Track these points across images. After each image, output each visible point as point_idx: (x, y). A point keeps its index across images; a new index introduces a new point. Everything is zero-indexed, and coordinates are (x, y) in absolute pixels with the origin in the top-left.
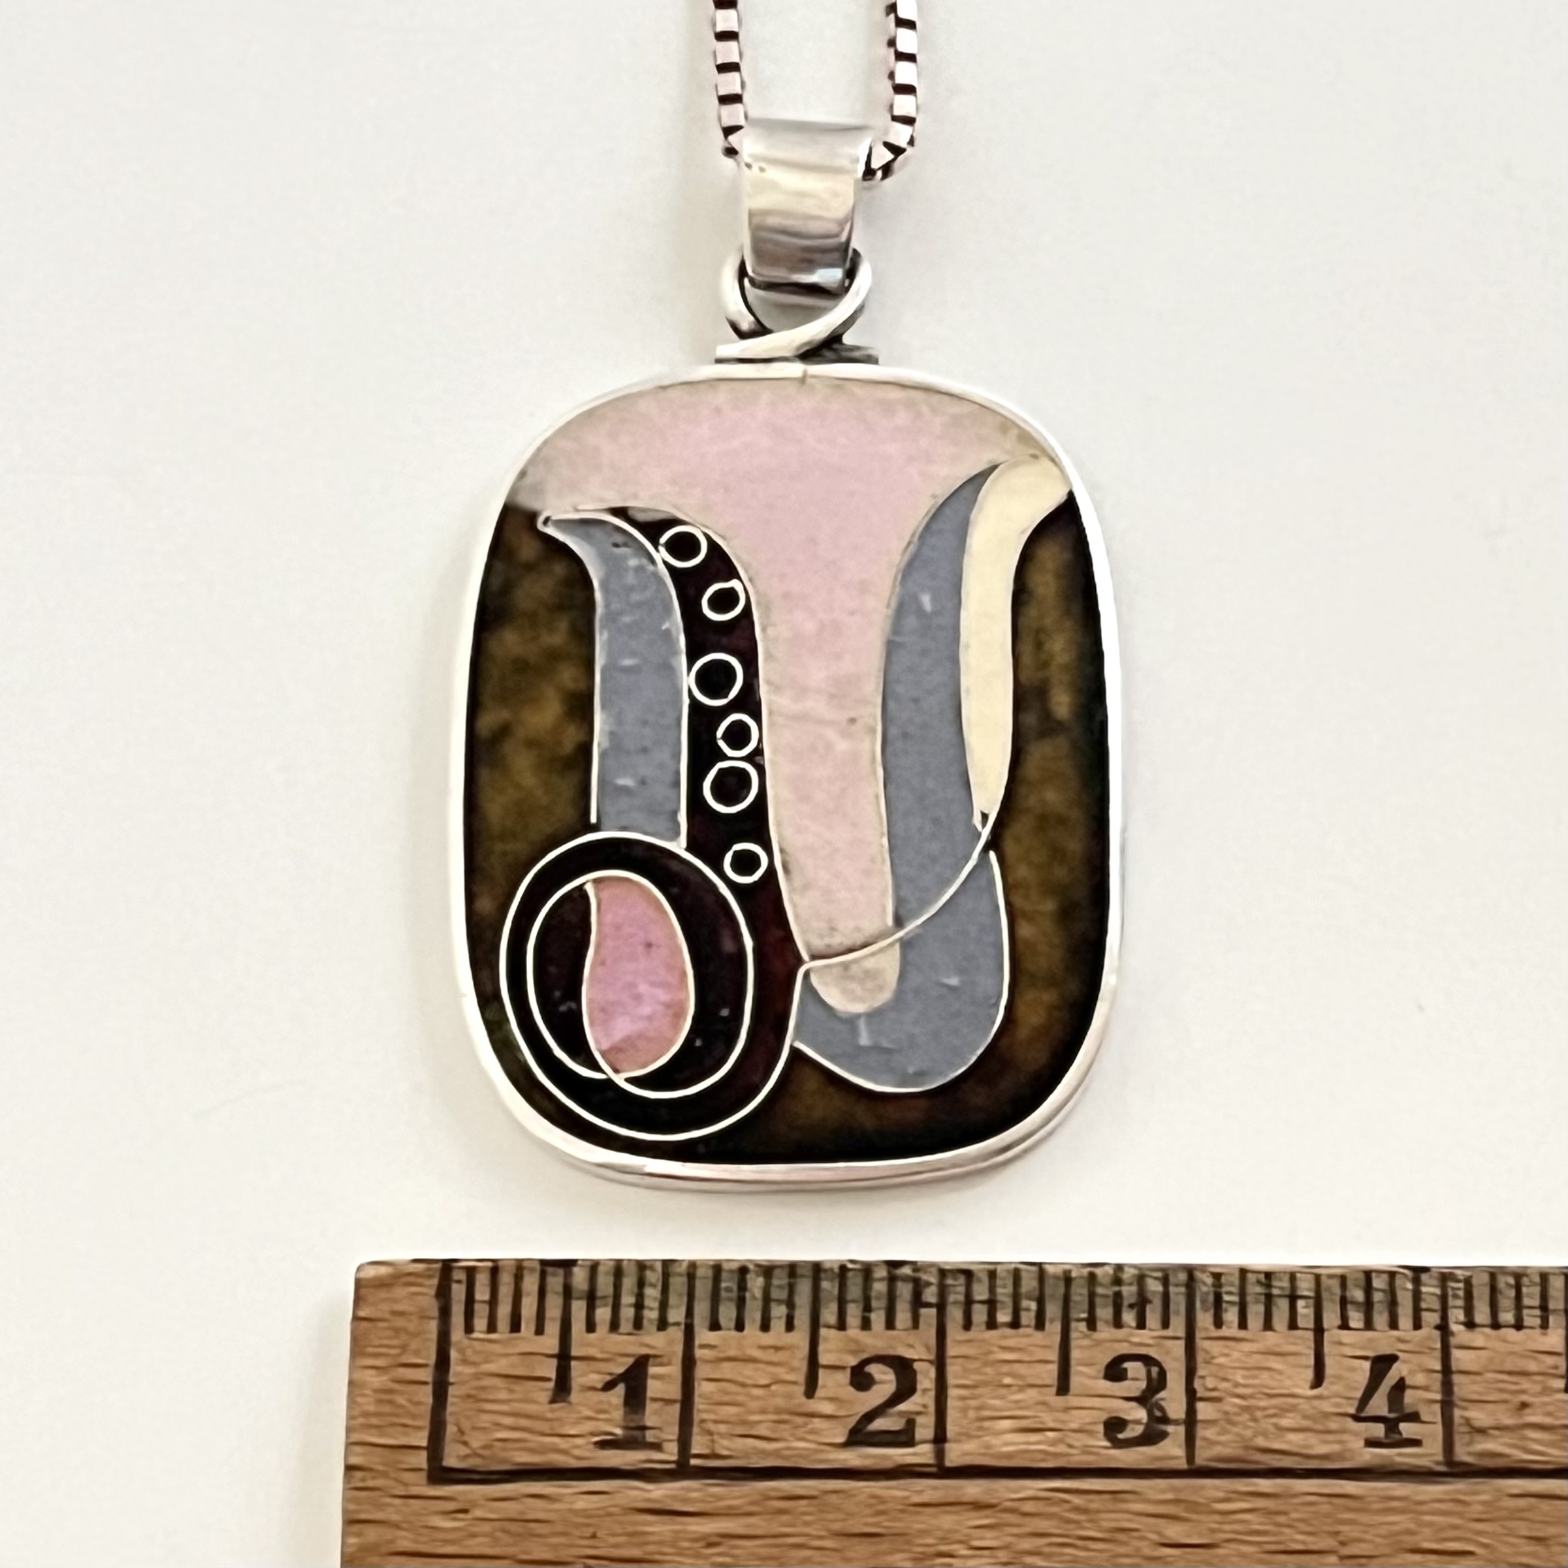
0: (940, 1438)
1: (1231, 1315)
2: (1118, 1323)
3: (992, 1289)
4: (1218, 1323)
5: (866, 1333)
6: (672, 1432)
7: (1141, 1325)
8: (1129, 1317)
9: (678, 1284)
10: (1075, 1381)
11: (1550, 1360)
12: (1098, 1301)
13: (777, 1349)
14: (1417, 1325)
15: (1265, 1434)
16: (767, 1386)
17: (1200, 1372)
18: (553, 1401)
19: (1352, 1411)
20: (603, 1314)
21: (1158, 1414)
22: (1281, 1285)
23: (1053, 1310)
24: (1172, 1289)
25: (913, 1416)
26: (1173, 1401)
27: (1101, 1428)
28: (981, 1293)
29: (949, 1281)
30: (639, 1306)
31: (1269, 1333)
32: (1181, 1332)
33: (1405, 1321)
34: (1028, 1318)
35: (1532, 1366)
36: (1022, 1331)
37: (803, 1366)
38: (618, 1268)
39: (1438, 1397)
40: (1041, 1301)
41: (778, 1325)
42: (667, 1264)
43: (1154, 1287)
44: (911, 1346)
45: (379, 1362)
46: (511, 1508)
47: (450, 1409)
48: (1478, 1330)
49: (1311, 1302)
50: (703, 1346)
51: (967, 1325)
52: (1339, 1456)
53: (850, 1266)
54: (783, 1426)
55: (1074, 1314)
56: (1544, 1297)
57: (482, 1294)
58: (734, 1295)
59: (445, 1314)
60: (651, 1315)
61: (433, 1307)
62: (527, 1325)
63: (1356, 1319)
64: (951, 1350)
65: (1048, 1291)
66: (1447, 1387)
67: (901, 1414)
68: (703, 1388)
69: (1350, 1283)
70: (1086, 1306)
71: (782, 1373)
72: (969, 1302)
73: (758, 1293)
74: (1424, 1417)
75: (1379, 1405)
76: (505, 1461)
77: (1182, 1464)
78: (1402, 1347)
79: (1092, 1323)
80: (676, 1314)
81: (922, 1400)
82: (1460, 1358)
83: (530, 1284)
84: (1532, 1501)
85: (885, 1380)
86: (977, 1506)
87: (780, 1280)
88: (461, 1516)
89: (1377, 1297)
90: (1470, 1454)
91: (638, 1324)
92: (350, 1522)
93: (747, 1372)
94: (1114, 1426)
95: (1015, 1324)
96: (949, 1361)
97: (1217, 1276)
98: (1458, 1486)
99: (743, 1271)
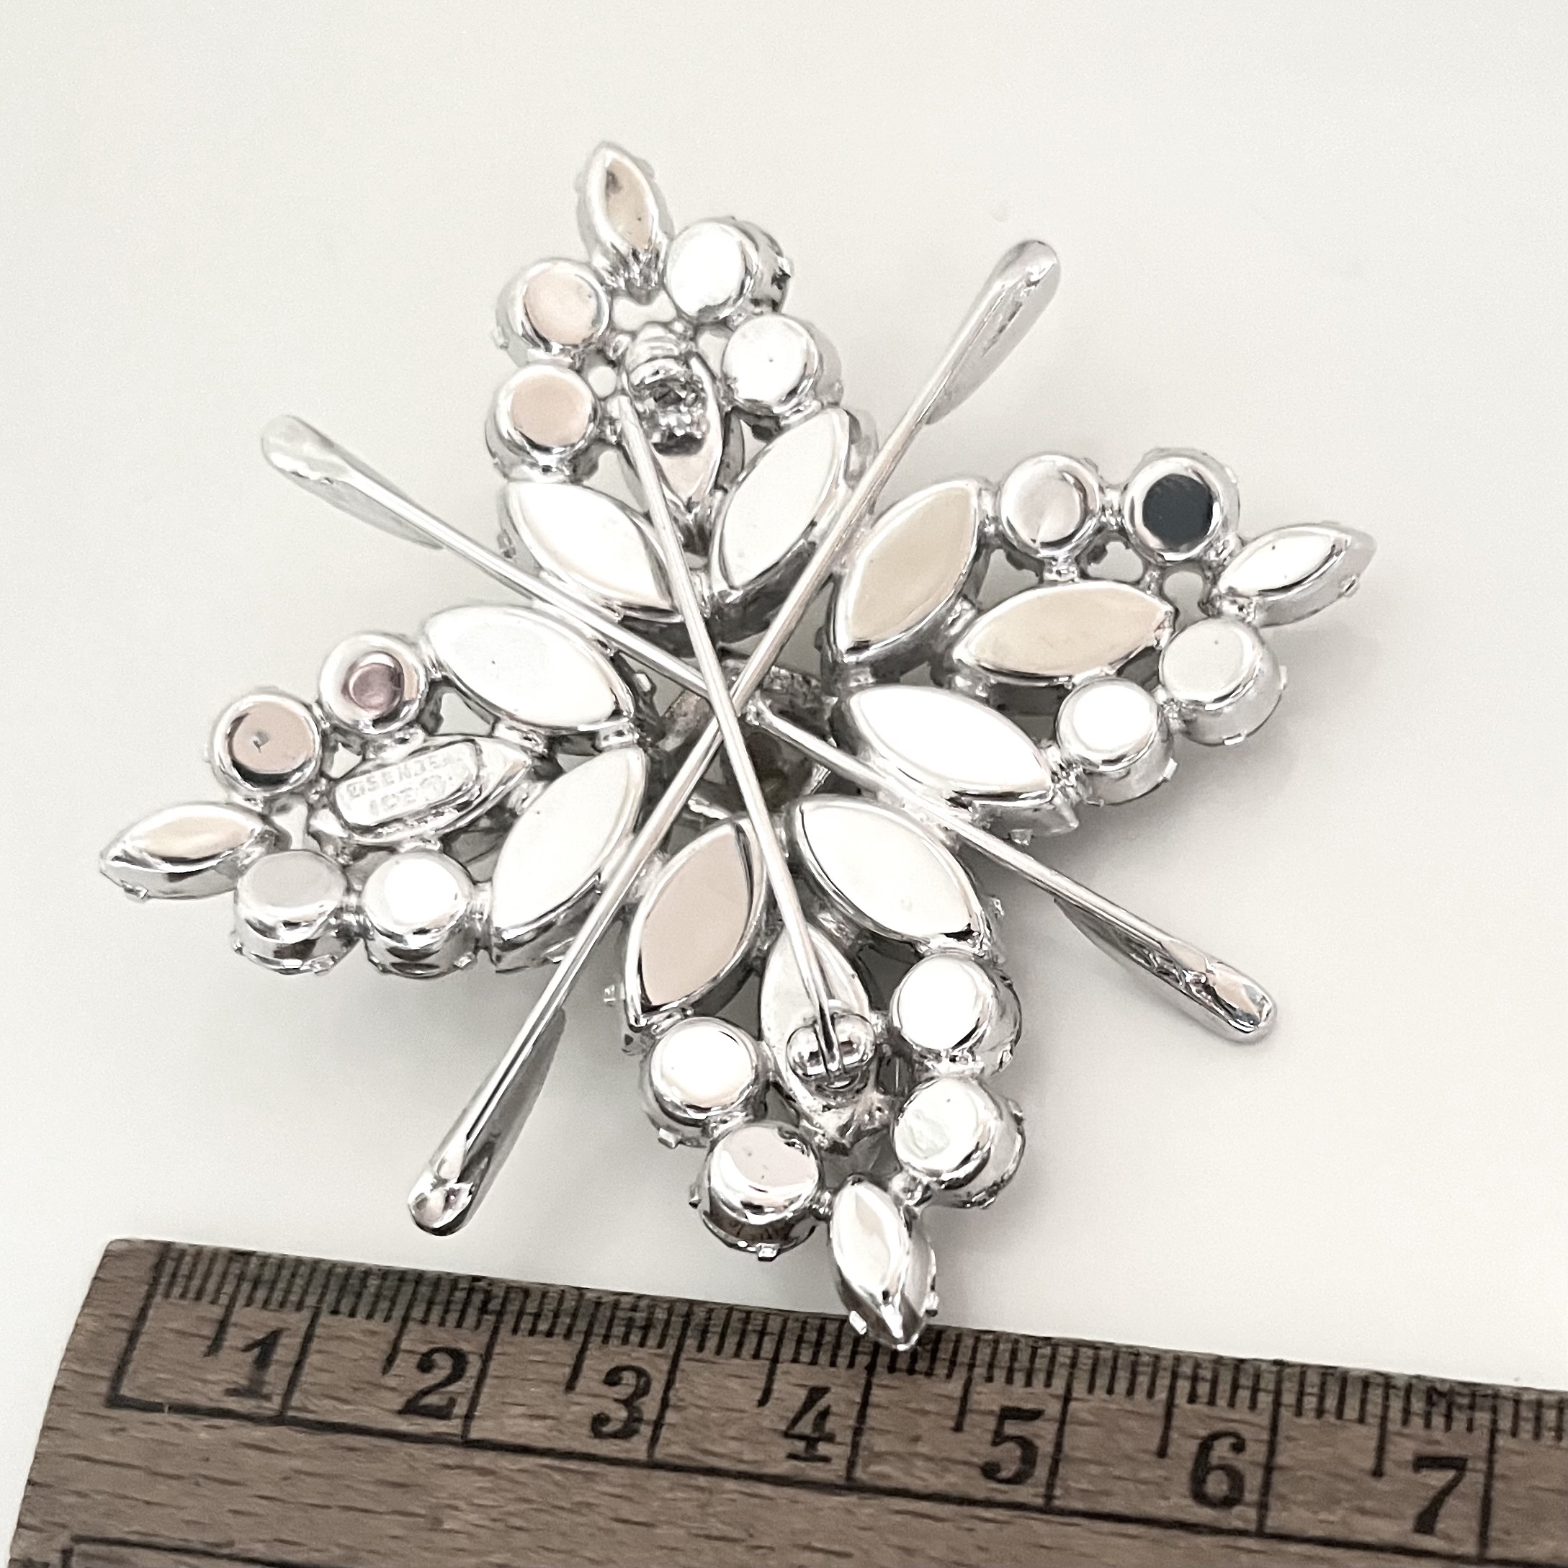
0: (469, 1417)
1: (712, 1343)
2: (625, 1340)
3: (541, 1304)
4: (701, 1348)
5: (442, 1328)
6: (281, 1387)
7: (642, 1344)
8: (635, 1338)
9: (319, 1280)
10: (581, 1384)
11: (947, 1402)
12: (616, 1321)
13: (373, 1333)
14: (851, 1365)
15: (713, 1441)
16: (356, 1360)
17: (677, 1385)
18: (208, 1354)
19: (783, 1427)
20: (261, 1294)
21: (636, 1415)
22: (756, 1324)
23: (582, 1325)
24: (673, 1318)
25: (453, 1396)
26: (650, 1407)
27: (588, 1421)
28: (531, 1307)
29: (512, 1295)
30: (288, 1292)
31: (737, 1361)
32: (671, 1352)
33: (842, 1361)
34: (561, 1329)
35: (930, 1407)
36: (555, 1338)
37: (386, 1347)
38: (282, 1261)
39: (852, 1422)
40: (574, 1316)
41: (379, 1316)
42: (317, 1262)
43: (661, 1315)
44: (469, 1342)
45: (97, 1312)
46: (154, 1433)
47: (135, 1353)
48: (897, 1374)
49: (776, 1338)
50: (324, 1326)
51: (515, 1331)
52: (764, 1463)
53: (444, 1276)
54: (360, 1394)
55: (596, 1330)
56: (955, 1353)
57: (184, 1270)
58: (357, 1289)
59: (155, 1282)
60: (294, 1298)
61: (147, 1275)
62: (206, 1298)
63: (806, 1355)
64: (497, 1349)
65: (582, 1310)
66: (862, 1416)
67: (446, 1392)
68: (313, 1359)
69: (808, 1327)
70: (605, 1325)
71: (369, 1352)
72: (521, 1314)
73: (372, 1290)
74: (838, 1439)
75: (805, 1427)
76: (157, 1395)
77: (642, 1455)
78: (835, 1381)
79: (606, 1339)
80: (311, 1301)
81: (464, 1386)
82: (877, 1395)
83: (218, 1268)
84: (908, 1517)
85: (444, 1365)
86: (483, 1472)
87: (392, 1282)
88: (120, 1433)
89: (827, 1339)
90: (864, 1472)
91: (282, 1305)
92: (47, 1429)
93: (348, 1350)
94: (599, 1421)
95: (549, 1334)
96: (494, 1357)
97: (710, 1311)
98: (853, 1499)
99: (367, 1273)
